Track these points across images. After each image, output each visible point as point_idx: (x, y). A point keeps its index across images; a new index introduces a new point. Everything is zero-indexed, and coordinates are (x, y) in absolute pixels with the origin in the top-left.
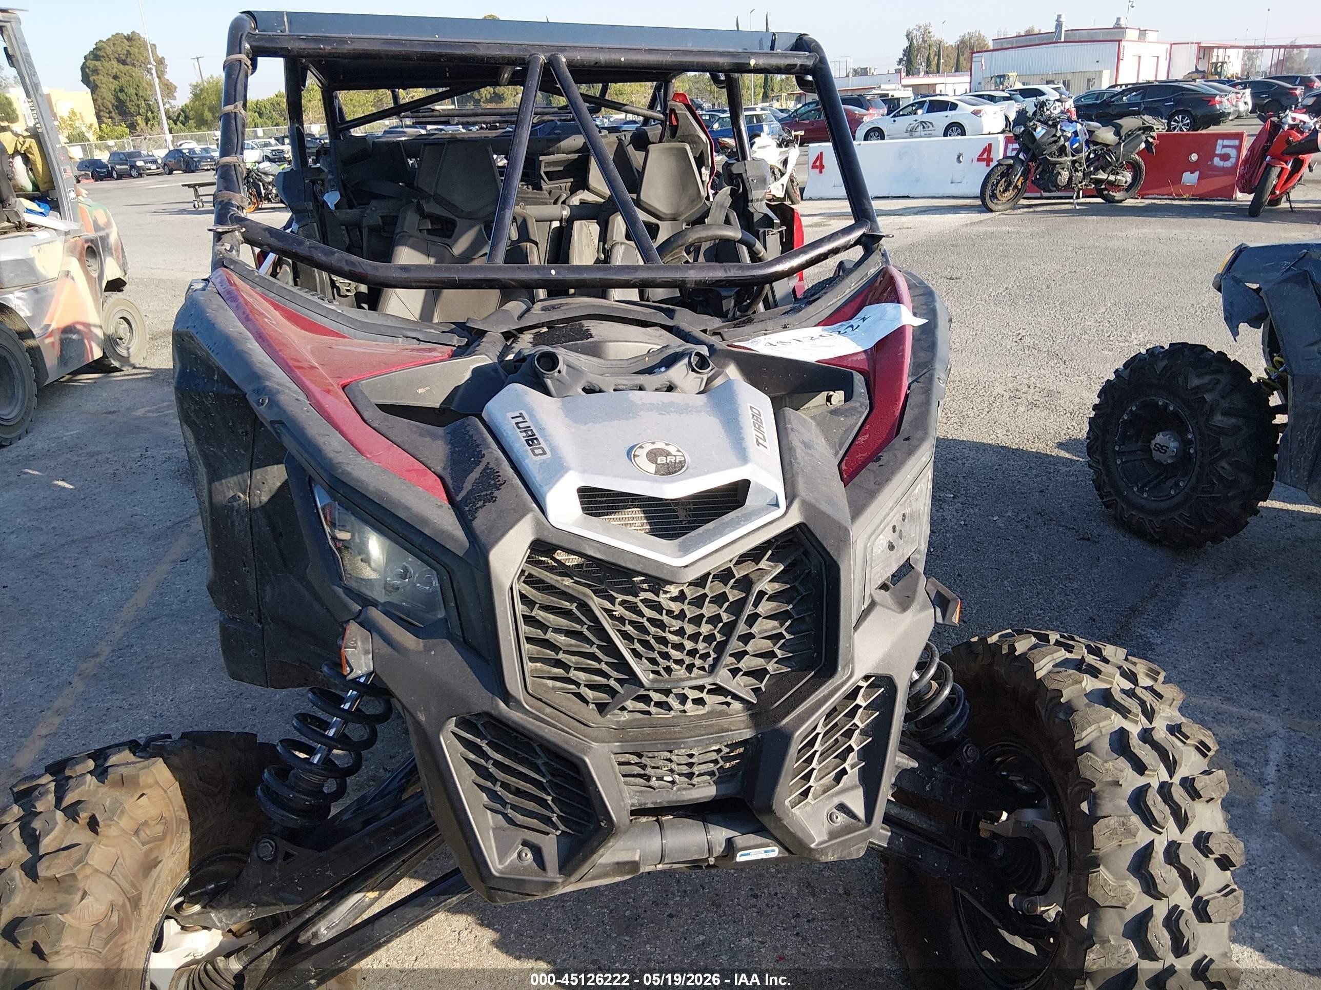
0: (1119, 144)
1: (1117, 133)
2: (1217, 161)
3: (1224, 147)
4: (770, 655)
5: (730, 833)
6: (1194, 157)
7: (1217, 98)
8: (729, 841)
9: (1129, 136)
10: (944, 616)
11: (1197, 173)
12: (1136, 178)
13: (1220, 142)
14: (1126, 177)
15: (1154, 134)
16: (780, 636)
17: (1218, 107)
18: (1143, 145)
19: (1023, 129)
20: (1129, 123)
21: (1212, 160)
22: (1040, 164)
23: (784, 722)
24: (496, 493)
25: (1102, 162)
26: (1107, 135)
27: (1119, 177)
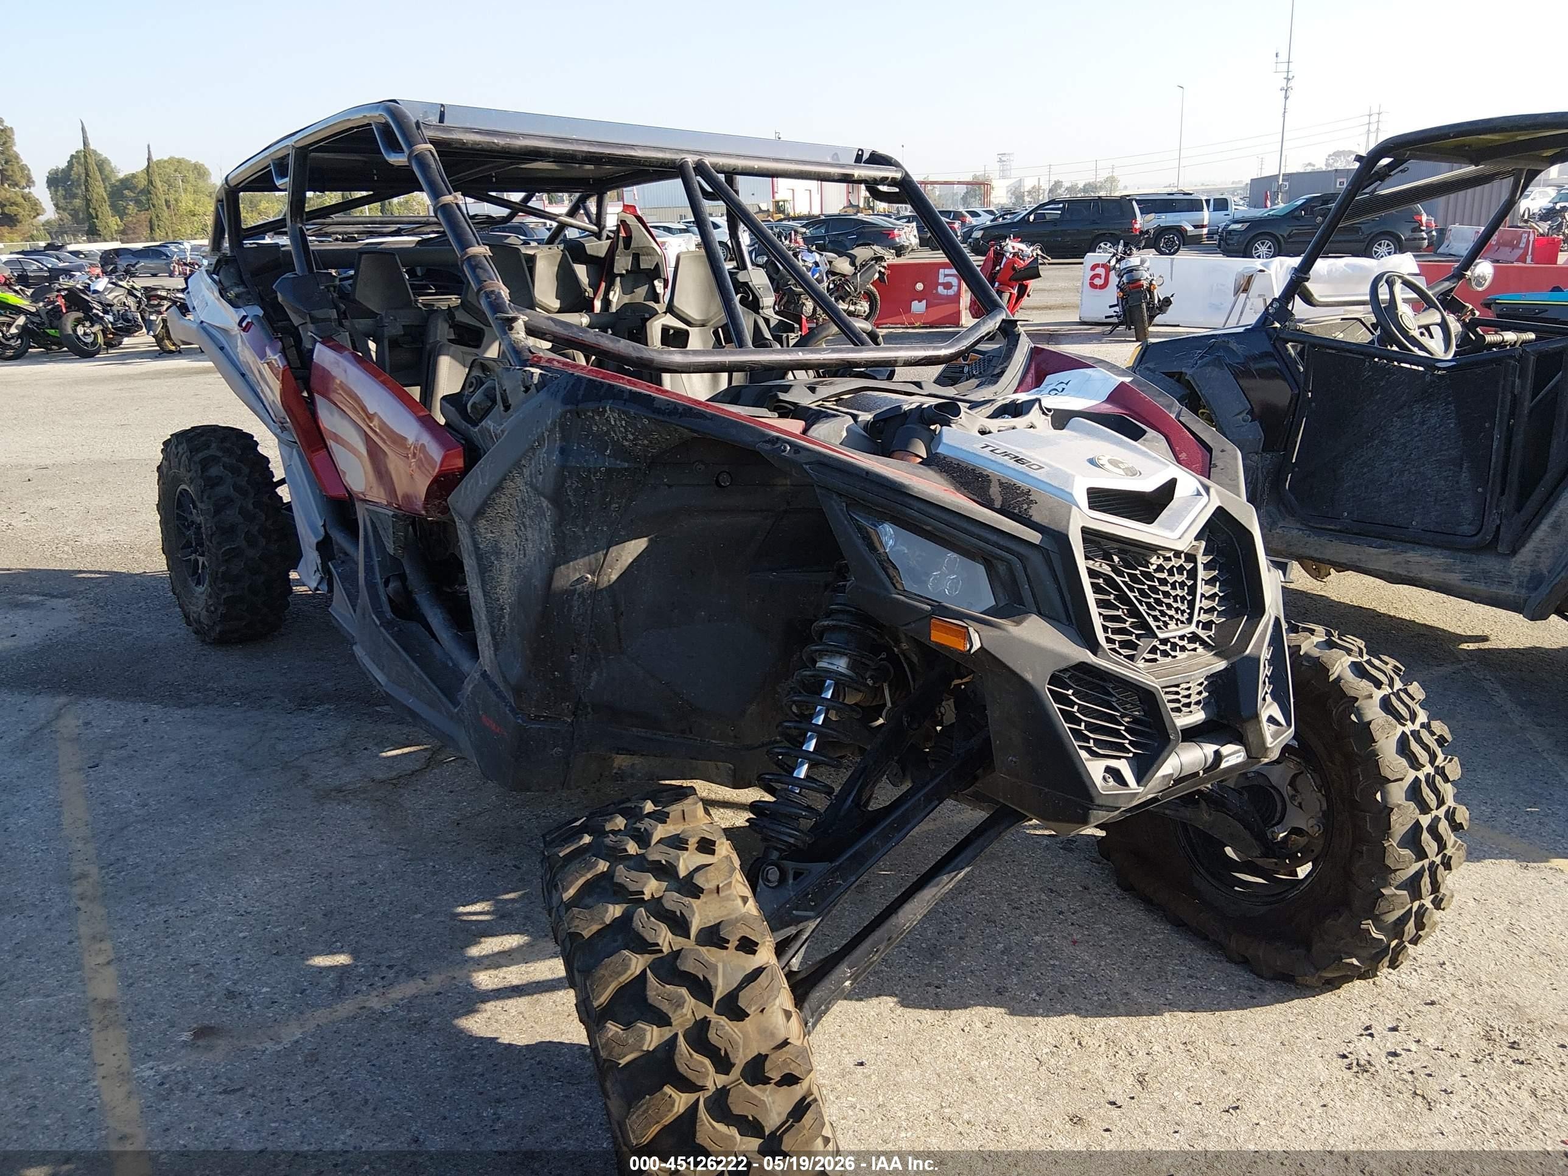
0: (855, 274)
1: (853, 264)
2: (940, 289)
3: (946, 276)
4: (1211, 610)
5: (1215, 747)
6: (920, 286)
7: (896, 232)
8: (1217, 753)
9: (864, 266)
10: (1284, 575)
11: (924, 302)
12: (872, 307)
13: (941, 271)
14: (864, 307)
15: (885, 264)
16: (1215, 595)
17: (897, 240)
18: (877, 276)
19: (766, 259)
20: (862, 253)
21: (936, 289)
22: (784, 294)
23: (1248, 652)
24: (1031, 498)
25: (841, 293)
26: (843, 265)
27: (858, 307)
